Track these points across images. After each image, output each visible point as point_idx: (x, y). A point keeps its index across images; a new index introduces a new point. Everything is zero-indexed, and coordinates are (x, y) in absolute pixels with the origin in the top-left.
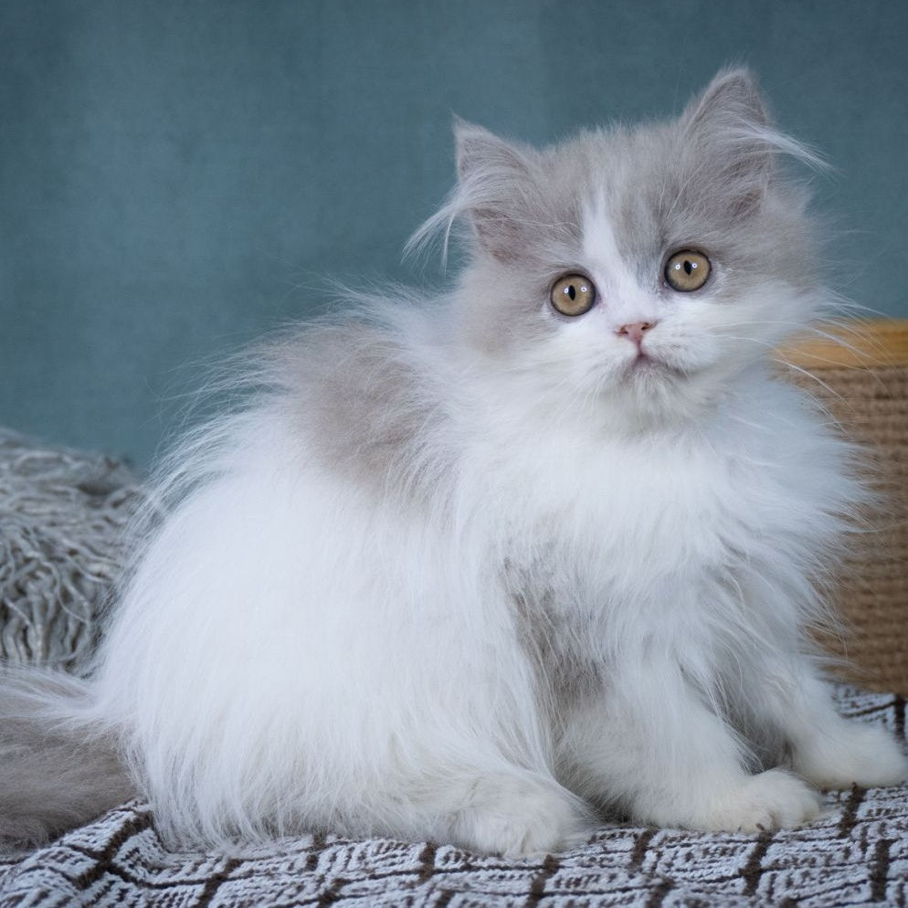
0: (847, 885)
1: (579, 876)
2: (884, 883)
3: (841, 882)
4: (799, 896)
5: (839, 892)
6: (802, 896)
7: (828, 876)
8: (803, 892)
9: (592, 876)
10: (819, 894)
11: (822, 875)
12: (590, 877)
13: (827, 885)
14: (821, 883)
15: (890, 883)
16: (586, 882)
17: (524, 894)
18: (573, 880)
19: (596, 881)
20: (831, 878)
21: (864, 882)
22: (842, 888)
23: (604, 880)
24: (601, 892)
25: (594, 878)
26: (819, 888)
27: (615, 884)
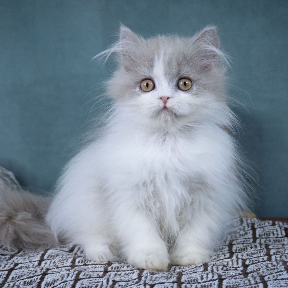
0: (196, 267)
1: (118, 266)
4: (183, 271)
9: (122, 266)
10: (188, 270)
12: (121, 266)
13: (191, 268)
14: (189, 267)
16: (120, 268)
17: (102, 271)
18: (116, 267)
19: (123, 267)
20: (192, 266)
21: (201, 266)
22: (195, 268)
23: (126, 267)
24: (125, 271)
25: (122, 267)
27: (129, 269)
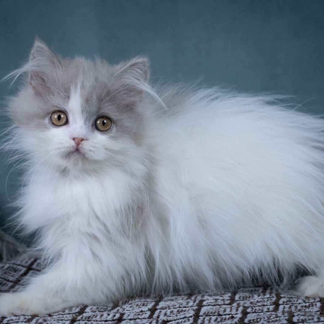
0: (185, 317)
1: (90, 315)
2: (198, 318)
3: (183, 316)
4: (168, 320)
5: (182, 320)
6: (169, 320)
7: (179, 313)
8: (169, 319)
9: (95, 315)
10: (175, 320)
11: (177, 313)
12: (94, 316)
13: (178, 317)
14: (177, 316)
15: (200, 317)
16: (92, 317)
17: (69, 320)
18: (88, 317)
19: (96, 317)
20: (180, 314)
21: (191, 317)
22: (183, 318)
23: (98, 317)
24: (97, 321)
25: (95, 316)
26: (175, 318)
27: (103, 318)
